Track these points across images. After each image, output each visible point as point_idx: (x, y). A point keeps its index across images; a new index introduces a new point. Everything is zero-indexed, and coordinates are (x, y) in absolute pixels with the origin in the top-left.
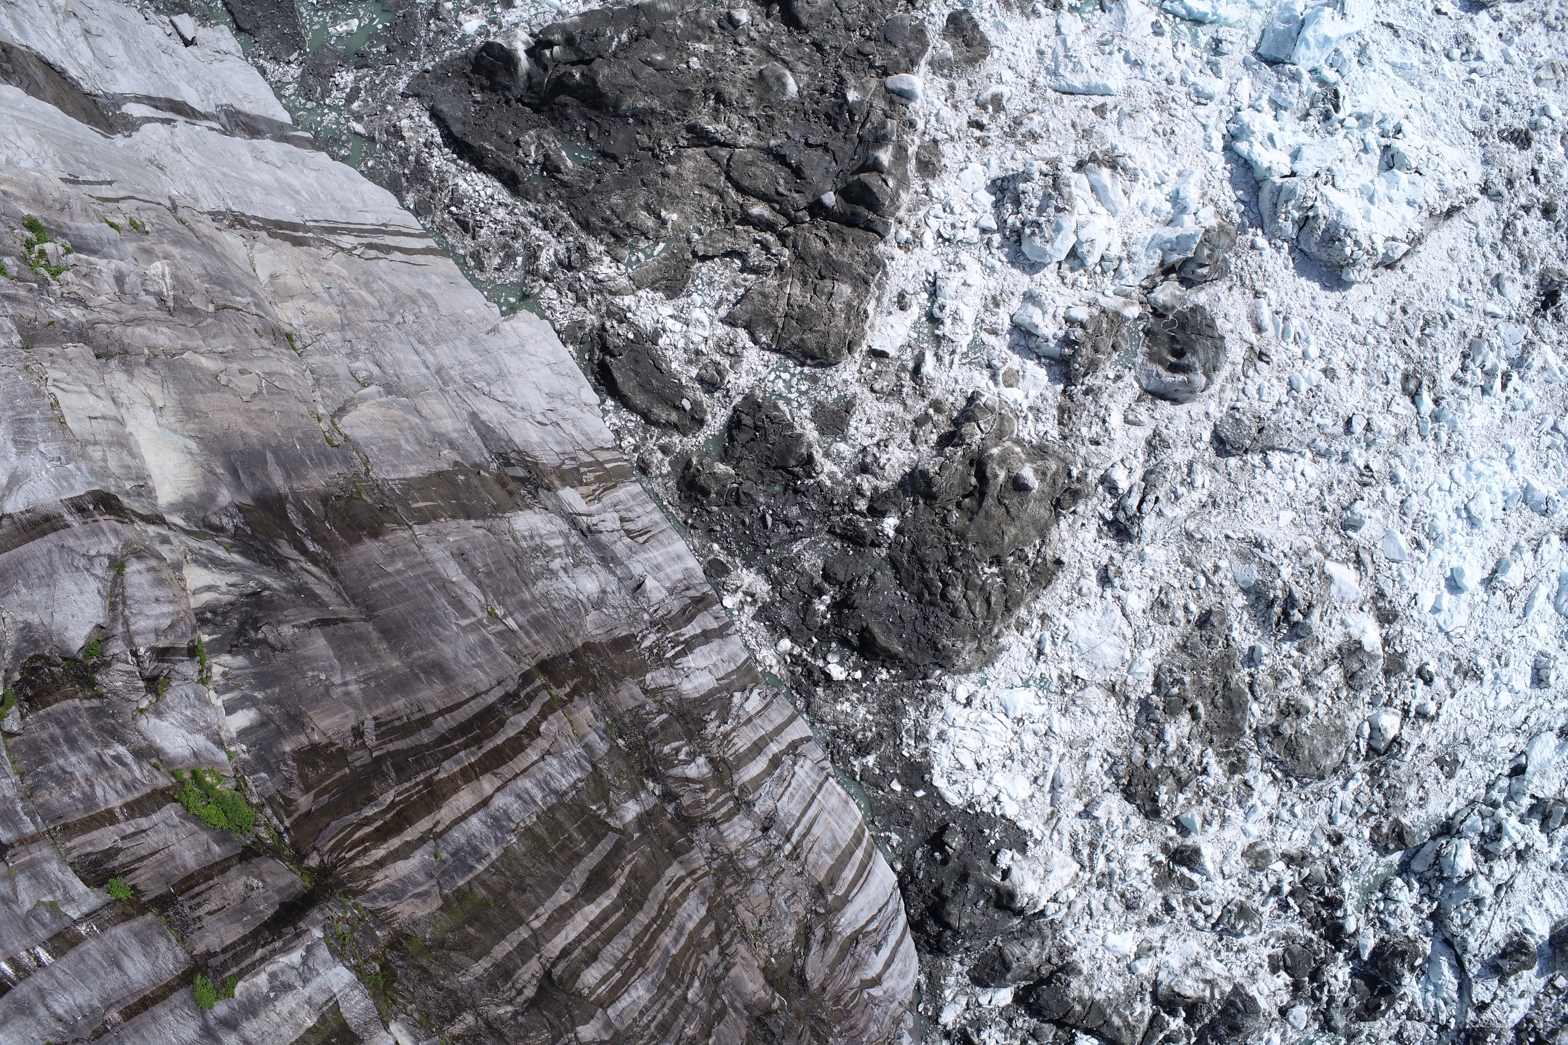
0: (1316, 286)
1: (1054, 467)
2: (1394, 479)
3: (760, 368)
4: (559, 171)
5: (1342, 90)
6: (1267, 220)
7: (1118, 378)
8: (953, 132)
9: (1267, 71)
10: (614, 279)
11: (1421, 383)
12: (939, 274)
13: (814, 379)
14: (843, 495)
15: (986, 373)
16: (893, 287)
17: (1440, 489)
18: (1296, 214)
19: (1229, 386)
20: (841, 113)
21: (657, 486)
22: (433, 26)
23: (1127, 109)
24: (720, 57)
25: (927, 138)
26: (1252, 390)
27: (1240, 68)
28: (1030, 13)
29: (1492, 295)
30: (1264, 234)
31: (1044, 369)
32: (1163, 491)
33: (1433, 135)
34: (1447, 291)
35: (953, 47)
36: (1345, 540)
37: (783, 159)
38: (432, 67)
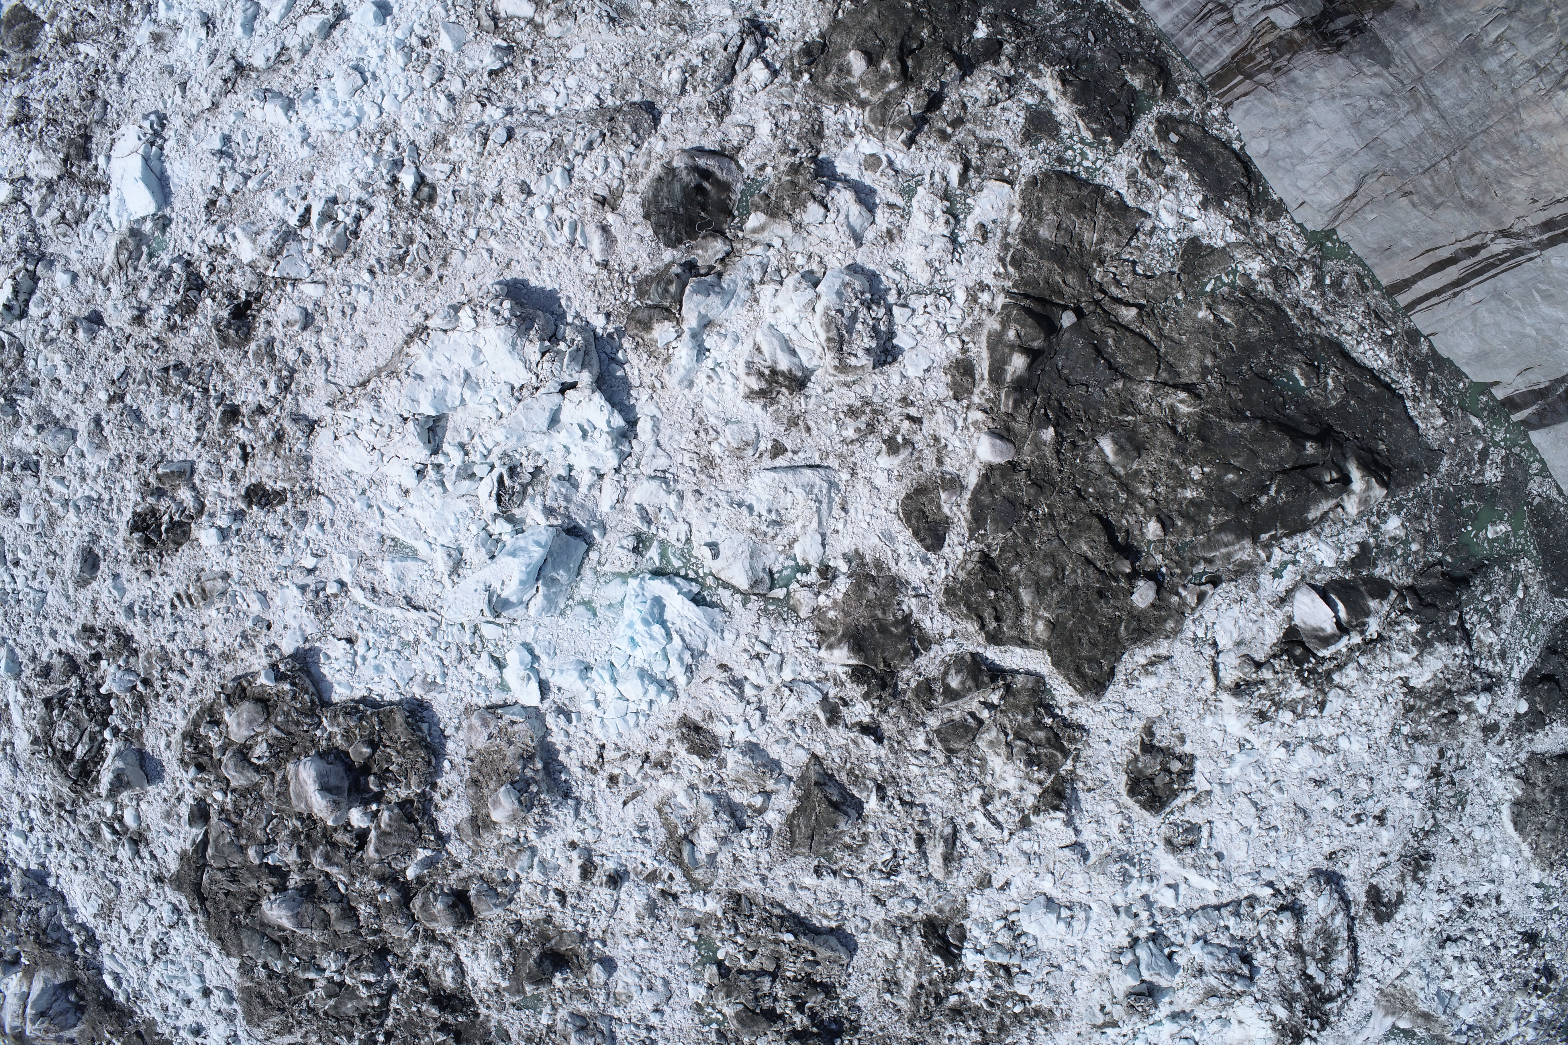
0: (534, 283)
1: (829, 79)
2: (451, 98)
3: (1111, 170)
4: (1305, 363)
5: (493, 507)
6: (593, 342)
7: (762, 168)
8: (939, 410)
9: (581, 520)
10: (1247, 257)
11: (415, 195)
12: (949, 257)
13: (1061, 160)
14: (1026, 56)
15: (898, 166)
16: (993, 248)
17: (396, 96)
18: (562, 346)
19: (640, 169)
20: (1057, 417)
21: (1188, 73)
22: (1426, 525)
23: (749, 452)
24: (1171, 482)
25: (965, 403)
26: (615, 166)
27: (611, 522)
28: (855, 558)
29: (315, 304)
30: (594, 331)
31: (839, 170)
32: (719, 57)
33: (372, 481)
34: (372, 300)
35: (939, 507)
36: (509, 37)
37: (1111, 366)
38: (1423, 480)
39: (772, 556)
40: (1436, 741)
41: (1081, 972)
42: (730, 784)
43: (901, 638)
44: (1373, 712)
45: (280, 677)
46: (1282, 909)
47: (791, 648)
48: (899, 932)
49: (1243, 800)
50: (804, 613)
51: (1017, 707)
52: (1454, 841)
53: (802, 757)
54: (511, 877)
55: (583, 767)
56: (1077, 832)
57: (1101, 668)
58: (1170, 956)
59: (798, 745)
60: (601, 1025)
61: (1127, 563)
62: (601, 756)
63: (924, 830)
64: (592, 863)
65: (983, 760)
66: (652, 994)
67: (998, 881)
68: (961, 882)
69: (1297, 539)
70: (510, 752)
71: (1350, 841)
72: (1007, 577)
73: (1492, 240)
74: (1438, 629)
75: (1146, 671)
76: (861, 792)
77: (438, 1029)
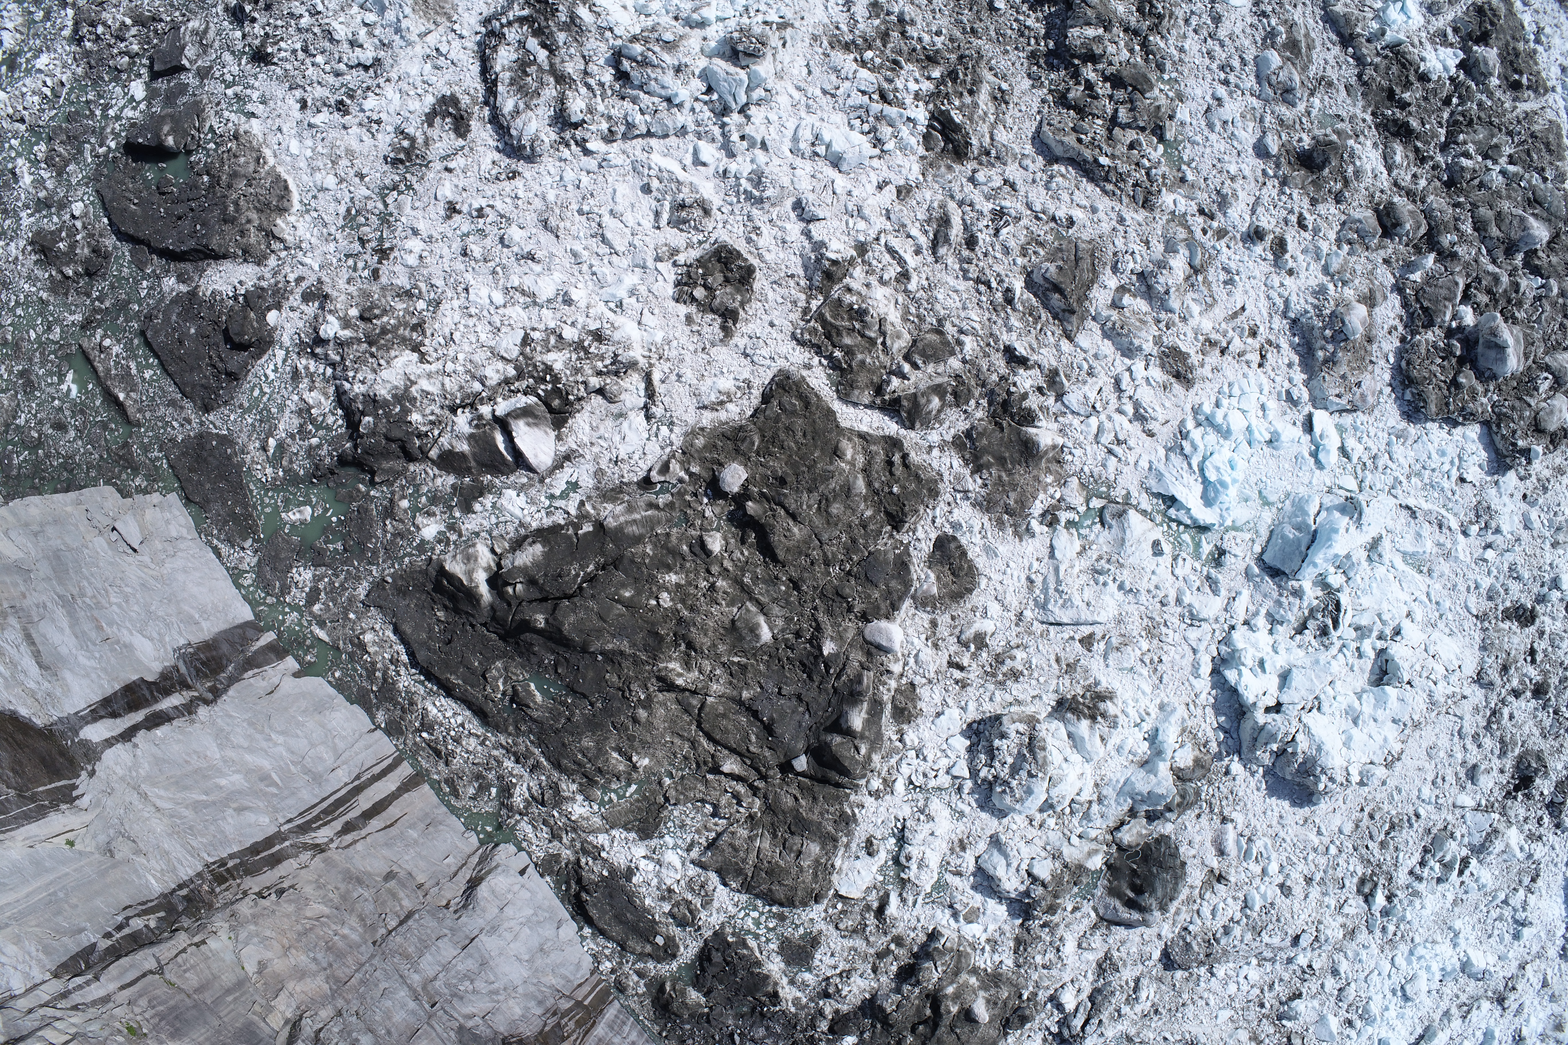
0: (1286, 804)
1: (1005, 995)
2: (1335, 972)
3: (730, 908)
4: (528, 707)
5: (1345, 599)
6: (1244, 749)
7: (1076, 909)
8: (932, 675)
9: (1269, 583)
10: (588, 819)
11: (1375, 886)
12: (908, 824)
13: (782, 918)
14: (806, 1018)
15: (948, 912)
16: (861, 832)
17: (1379, 975)
18: (1275, 748)
19: (1184, 908)
20: (816, 664)
21: (633, 1004)
22: (389, 527)
23: (1115, 641)
24: (692, 590)
25: (904, 681)
26: (1206, 911)
27: (1241, 579)
28: (1023, 533)
29: (1464, 788)
30: (1240, 759)
31: (1004, 907)
32: (1107, 1013)
33: (1434, 626)
34: (1419, 790)
35: (938, 578)
36: (1279, 1028)
37: (755, 714)
38: (392, 576)
39: (1101, 540)
40: (383, 289)
41: (803, 85)
42: (1149, 319)
43: (985, 451)
44: (461, 328)
45: (1527, 453)
46: (576, 126)
47: (1088, 448)
48: (993, 152)
49: (620, 248)
50: (1074, 482)
51: (869, 371)
52: (362, 177)
53: (1082, 339)
54: (1346, 248)
55: (1278, 347)
56: (807, 234)
57: (780, 404)
58: (709, 90)
59: (1085, 352)
60: (1270, 92)
61: (750, 511)
62: (1263, 357)
63: (966, 253)
64: (1274, 254)
65: (905, 319)
66: (1225, 118)
67: (890, 192)
68: (928, 195)
69: (547, 522)
70: (1343, 369)
71: (491, 189)
72: (878, 505)
73: (332, 840)
74: (387, 415)
75: (729, 396)
76: (1029, 299)
77: (1409, 105)
